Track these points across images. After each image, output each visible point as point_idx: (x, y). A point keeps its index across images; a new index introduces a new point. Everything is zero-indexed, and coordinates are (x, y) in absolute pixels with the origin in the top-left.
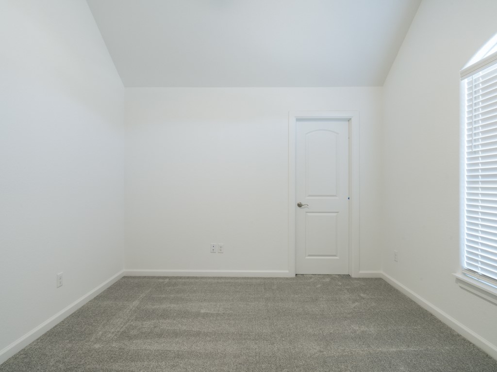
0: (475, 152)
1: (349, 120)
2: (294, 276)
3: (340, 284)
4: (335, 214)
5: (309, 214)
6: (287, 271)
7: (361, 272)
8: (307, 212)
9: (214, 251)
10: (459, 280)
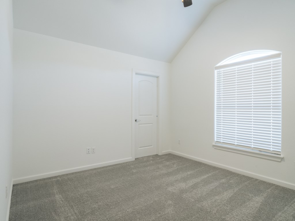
0: (220, 98)
1: (157, 77)
2: (134, 160)
3: (159, 159)
4: (151, 125)
5: (140, 125)
6: (131, 158)
7: (163, 152)
8: (139, 124)
9: (89, 153)
10: (214, 146)
